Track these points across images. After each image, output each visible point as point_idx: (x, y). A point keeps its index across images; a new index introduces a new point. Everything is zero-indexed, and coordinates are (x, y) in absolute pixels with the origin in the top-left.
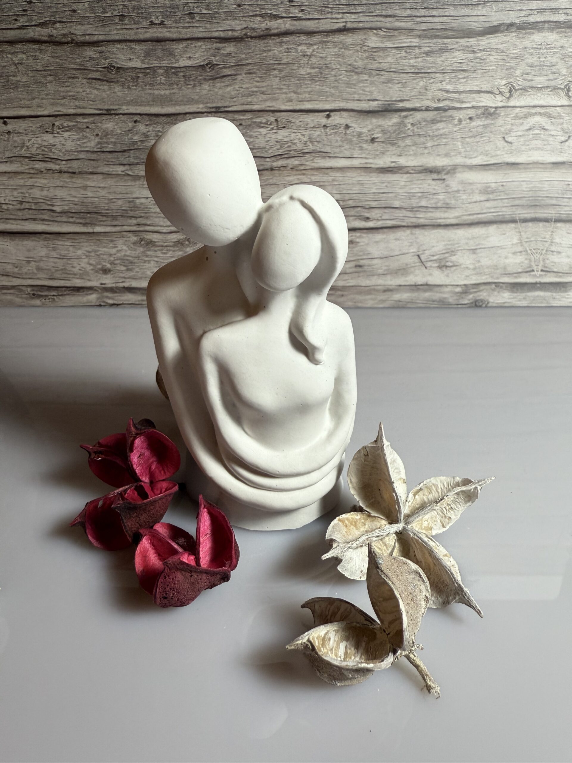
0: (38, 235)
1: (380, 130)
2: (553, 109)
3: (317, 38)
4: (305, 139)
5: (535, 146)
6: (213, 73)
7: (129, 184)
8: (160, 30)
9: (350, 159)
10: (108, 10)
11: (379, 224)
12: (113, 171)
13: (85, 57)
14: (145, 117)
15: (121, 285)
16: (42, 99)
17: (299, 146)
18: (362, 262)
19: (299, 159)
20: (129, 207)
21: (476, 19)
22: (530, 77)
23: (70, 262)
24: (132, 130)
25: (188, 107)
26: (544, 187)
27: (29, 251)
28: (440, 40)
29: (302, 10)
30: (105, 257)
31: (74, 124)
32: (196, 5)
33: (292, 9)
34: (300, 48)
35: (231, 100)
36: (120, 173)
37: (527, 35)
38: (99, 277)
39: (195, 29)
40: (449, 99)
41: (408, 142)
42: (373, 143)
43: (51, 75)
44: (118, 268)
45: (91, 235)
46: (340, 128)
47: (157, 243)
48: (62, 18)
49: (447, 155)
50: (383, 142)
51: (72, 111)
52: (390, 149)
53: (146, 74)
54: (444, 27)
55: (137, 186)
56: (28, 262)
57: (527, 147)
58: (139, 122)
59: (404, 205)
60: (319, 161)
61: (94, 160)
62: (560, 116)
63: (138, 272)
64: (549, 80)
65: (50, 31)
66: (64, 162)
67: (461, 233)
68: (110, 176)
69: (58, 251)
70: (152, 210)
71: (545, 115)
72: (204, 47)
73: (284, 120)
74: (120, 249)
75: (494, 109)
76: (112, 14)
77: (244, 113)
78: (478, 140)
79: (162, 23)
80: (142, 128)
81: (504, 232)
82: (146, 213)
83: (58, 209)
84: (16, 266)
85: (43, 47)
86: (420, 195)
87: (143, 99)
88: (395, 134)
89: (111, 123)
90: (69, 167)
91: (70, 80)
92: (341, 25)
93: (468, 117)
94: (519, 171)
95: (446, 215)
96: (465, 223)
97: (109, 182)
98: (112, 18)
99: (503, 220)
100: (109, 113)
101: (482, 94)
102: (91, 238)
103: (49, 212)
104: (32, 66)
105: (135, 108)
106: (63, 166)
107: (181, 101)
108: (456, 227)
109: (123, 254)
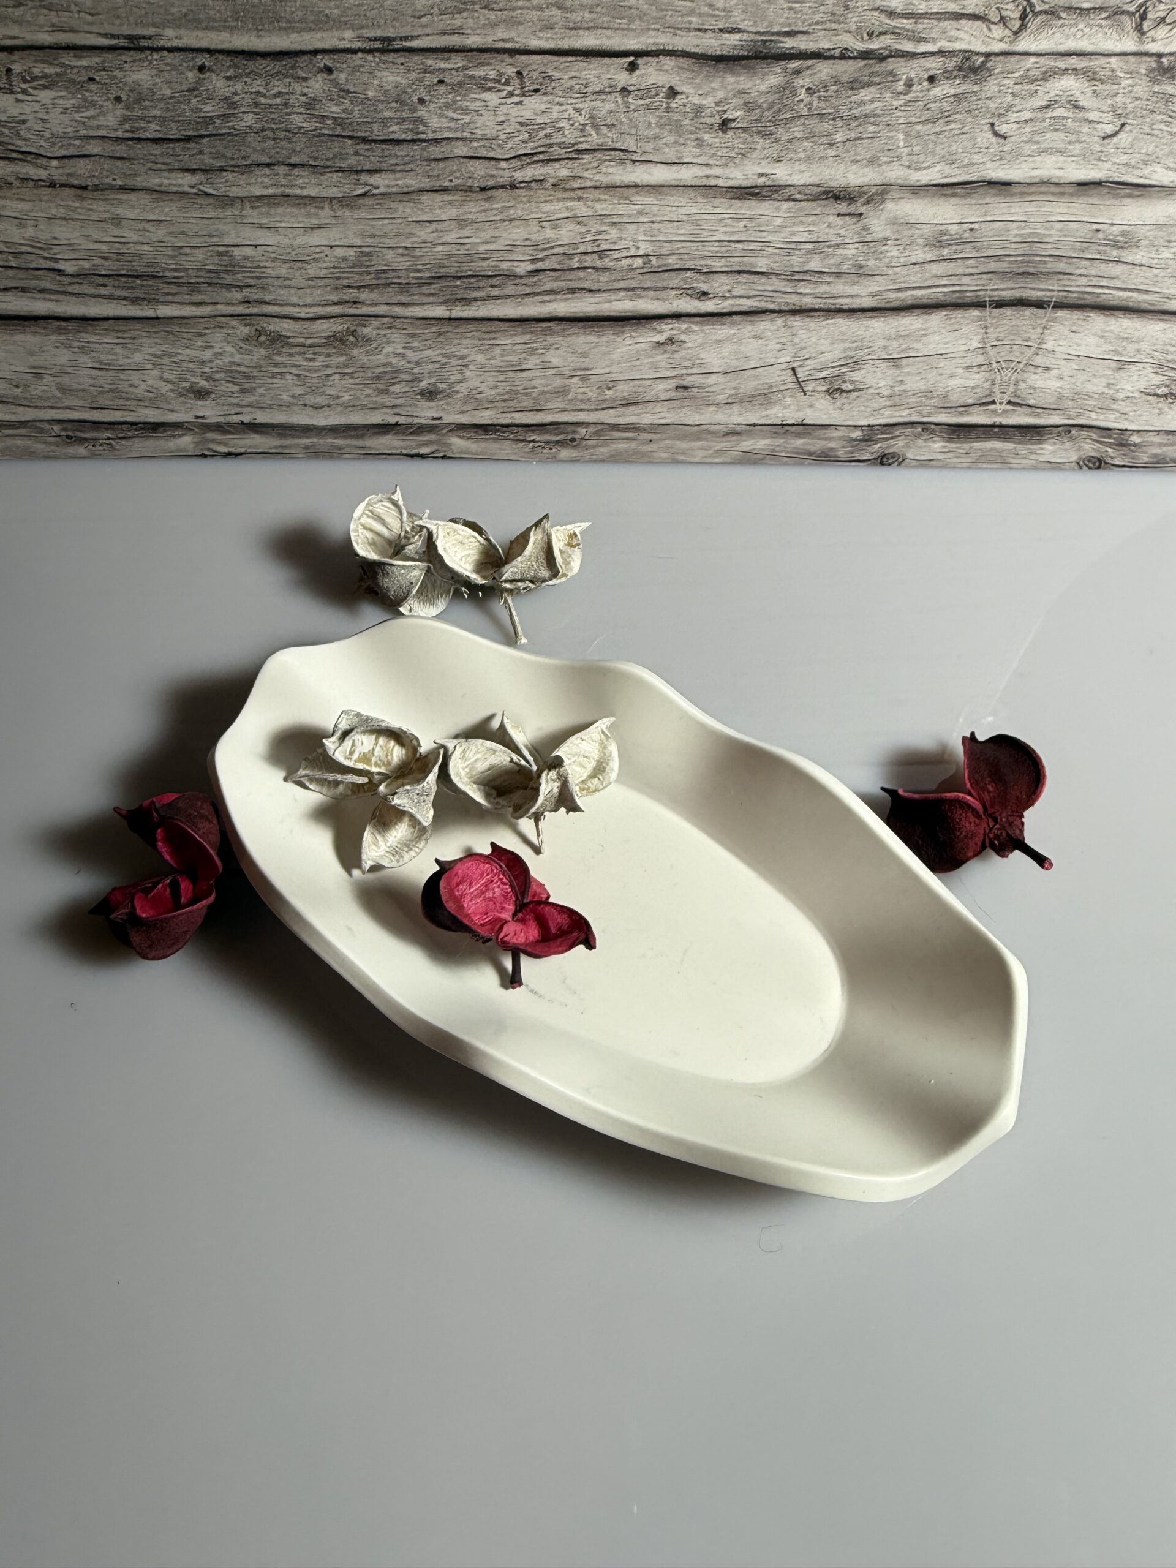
0: (42, 323)
1: (742, 103)
2: (1103, 61)
4: (582, 120)
5: (1051, 146)
7: (212, 214)
9: (675, 167)
11: (726, 306)
12: (170, 184)
14: (221, 57)
15: (236, 419)
17: (570, 135)
18: (688, 381)
19: (571, 162)
20: (221, 265)
23: (122, 377)
24: (194, 90)
25: (319, 35)
26: (1050, 236)
27: (32, 354)
30: (191, 365)
31: (58, 70)
35: (417, 20)
36: (187, 189)
38: (189, 405)
40: (894, 33)
41: (797, 130)
42: (724, 132)
44: (223, 388)
45: (152, 322)
46: (657, 95)
47: (291, 340)
49: (872, 162)
50: (744, 130)
51: (46, 38)
52: (759, 147)
55: (228, 220)
56: (38, 376)
57: (1034, 147)
58: (210, 70)
59: (776, 268)
60: (610, 170)
61: (121, 159)
62: (1113, 79)
63: (262, 395)
66: (55, 163)
67: (878, 326)
68: (164, 197)
69: (93, 354)
70: (269, 271)
71: (1084, 74)
73: (535, 75)
74: (220, 351)
75: (982, 59)
77: (447, 55)
78: (938, 129)
80: (218, 84)
81: (957, 327)
82: (259, 278)
83: (69, 268)
84: (14, 384)
86: (809, 246)
87: (212, 13)
88: (771, 112)
89: (144, 71)
90: (70, 175)
93: (926, 76)
94: (1008, 200)
95: (856, 290)
96: (888, 306)
97: (167, 210)
99: (960, 301)
100: (135, 45)
101: (963, 22)
102: (154, 330)
103: (52, 275)
105: (195, 34)
106: (55, 171)
107: (300, 21)
108: (871, 314)
109: (227, 361)
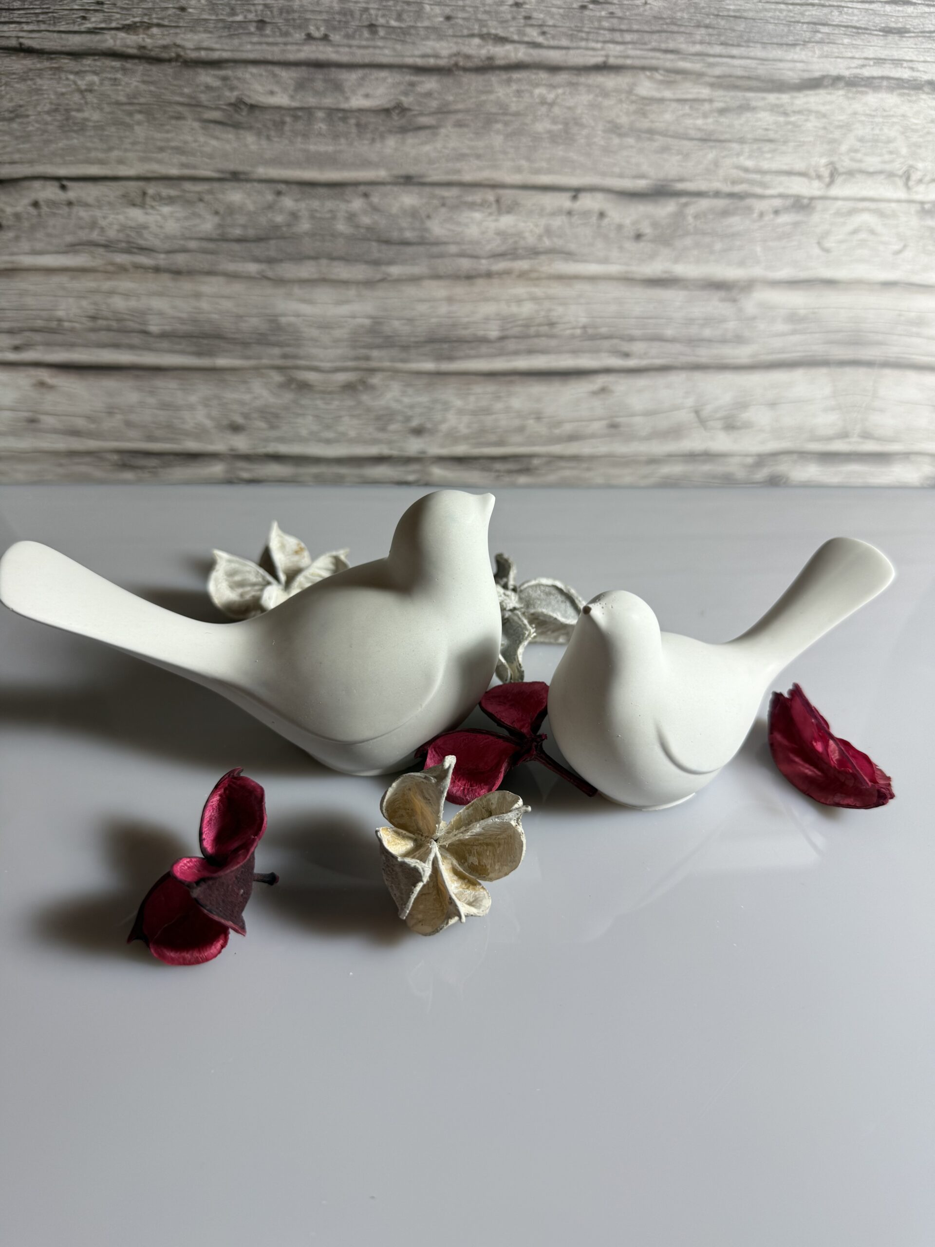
0: (125, 371)
1: (649, 222)
2: (887, 204)
3: (562, 77)
4: (538, 231)
5: (859, 258)
6: (403, 122)
7: (269, 292)
8: (321, 48)
9: (603, 264)
10: (238, 11)
11: (644, 363)
12: (243, 270)
13: (198, 86)
14: (294, 187)
16: (126, 150)
17: (531, 242)
18: (617, 421)
19: (531, 261)
20: (270, 329)
21: (790, 65)
22: (859, 156)
23: (178, 415)
24: (272, 206)
25: (363, 173)
28: (740, 94)
29: (544, 33)
30: (234, 406)
31: (179, 193)
32: (380, 13)
33: (529, 30)
34: (537, 91)
35: (430, 165)
36: (254, 274)
37: (858, 95)
38: (226, 439)
39: (378, 51)
40: (748, 181)
41: (688, 241)
42: (638, 242)
43: (140, 112)
44: (256, 425)
46: (592, 216)
47: (316, 387)
48: (162, 19)
49: (742, 263)
50: (652, 241)
51: (174, 171)
52: (662, 252)
53: (296, 118)
54: (746, 74)
55: (280, 296)
56: (110, 414)
57: (849, 258)
58: (284, 194)
59: (678, 336)
60: (559, 266)
61: (212, 252)
62: (895, 216)
64: (884, 162)
65: (140, 40)
66: (162, 255)
67: (755, 378)
68: (237, 279)
69: (158, 397)
71: (876, 212)
72: (390, 80)
73: (509, 202)
75: (808, 201)
76: (245, 17)
77: (448, 187)
78: (784, 245)
79: (325, 38)
80: (288, 202)
81: (813, 380)
82: (296, 339)
83: (154, 329)
84: (92, 420)
85: (129, 65)
86: (701, 321)
87: (292, 158)
88: (669, 230)
89: (239, 195)
90: (172, 263)
91: (173, 122)
92: (599, 60)
93: (772, 210)
94: (836, 292)
95: (737, 352)
96: (760, 364)
97: (237, 289)
98: (244, 25)
99: (812, 361)
100: (235, 177)
101: (792, 177)
102: (211, 377)
103: (141, 335)
104: (109, 96)
105: (277, 171)
106: (162, 260)
108: (751, 370)
109: (262, 402)
